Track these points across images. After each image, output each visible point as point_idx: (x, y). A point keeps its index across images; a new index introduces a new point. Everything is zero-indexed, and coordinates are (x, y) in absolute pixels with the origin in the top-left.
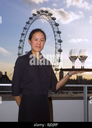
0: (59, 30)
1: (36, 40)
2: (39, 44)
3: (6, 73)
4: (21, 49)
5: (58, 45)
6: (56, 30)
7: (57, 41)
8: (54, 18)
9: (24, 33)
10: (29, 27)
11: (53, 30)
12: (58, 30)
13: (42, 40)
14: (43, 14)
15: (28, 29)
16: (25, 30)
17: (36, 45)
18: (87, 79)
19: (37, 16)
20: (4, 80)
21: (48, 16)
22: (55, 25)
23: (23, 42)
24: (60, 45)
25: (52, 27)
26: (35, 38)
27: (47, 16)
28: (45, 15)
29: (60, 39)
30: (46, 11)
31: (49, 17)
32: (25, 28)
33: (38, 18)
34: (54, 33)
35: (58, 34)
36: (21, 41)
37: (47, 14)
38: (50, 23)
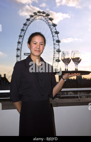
0: (57, 31)
1: (35, 44)
2: (38, 47)
3: (5, 75)
4: (20, 51)
5: (56, 45)
6: (54, 30)
7: (55, 42)
8: (51, 18)
9: (21, 35)
10: (27, 28)
11: (51, 30)
12: (55, 31)
13: (41, 44)
14: (40, 15)
15: (26, 30)
16: (22, 32)
17: (36, 49)
18: (86, 79)
19: (34, 17)
20: (3, 82)
21: (46, 16)
22: (53, 25)
23: (21, 43)
24: (59, 45)
25: (50, 27)
26: (34, 42)
27: (44, 16)
28: (42, 16)
29: (58, 39)
30: (43, 12)
31: (46, 18)
32: (22, 30)
33: (36, 19)
34: (52, 33)
35: (56, 34)
36: (19, 43)
37: (44, 15)
38: (48, 23)
